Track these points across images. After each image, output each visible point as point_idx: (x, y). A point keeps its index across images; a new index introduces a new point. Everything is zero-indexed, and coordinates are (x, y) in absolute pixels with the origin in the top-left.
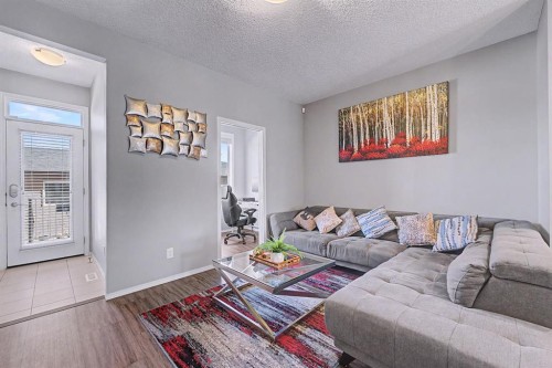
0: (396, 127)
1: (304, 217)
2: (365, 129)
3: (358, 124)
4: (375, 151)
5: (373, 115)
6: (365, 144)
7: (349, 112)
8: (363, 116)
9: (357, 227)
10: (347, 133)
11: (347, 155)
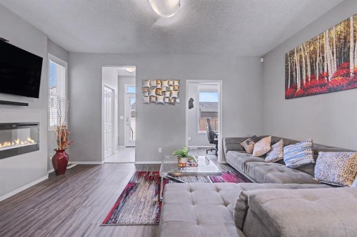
0: (339, 58)
1: (248, 143)
2: (306, 66)
3: (301, 62)
4: (316, 86)
5: (314, 52)
6: (307, 80)
7: (293, 53)
8: (305, 54)
9: (280, 156)
10: (292, 72)
11: (291, 93)
